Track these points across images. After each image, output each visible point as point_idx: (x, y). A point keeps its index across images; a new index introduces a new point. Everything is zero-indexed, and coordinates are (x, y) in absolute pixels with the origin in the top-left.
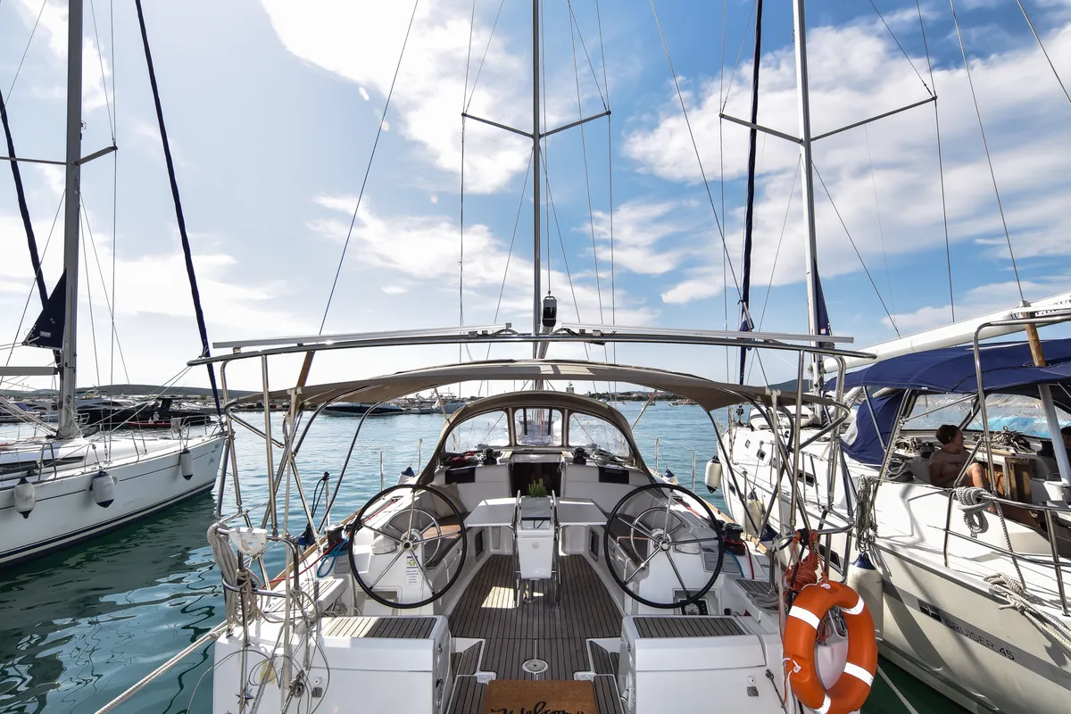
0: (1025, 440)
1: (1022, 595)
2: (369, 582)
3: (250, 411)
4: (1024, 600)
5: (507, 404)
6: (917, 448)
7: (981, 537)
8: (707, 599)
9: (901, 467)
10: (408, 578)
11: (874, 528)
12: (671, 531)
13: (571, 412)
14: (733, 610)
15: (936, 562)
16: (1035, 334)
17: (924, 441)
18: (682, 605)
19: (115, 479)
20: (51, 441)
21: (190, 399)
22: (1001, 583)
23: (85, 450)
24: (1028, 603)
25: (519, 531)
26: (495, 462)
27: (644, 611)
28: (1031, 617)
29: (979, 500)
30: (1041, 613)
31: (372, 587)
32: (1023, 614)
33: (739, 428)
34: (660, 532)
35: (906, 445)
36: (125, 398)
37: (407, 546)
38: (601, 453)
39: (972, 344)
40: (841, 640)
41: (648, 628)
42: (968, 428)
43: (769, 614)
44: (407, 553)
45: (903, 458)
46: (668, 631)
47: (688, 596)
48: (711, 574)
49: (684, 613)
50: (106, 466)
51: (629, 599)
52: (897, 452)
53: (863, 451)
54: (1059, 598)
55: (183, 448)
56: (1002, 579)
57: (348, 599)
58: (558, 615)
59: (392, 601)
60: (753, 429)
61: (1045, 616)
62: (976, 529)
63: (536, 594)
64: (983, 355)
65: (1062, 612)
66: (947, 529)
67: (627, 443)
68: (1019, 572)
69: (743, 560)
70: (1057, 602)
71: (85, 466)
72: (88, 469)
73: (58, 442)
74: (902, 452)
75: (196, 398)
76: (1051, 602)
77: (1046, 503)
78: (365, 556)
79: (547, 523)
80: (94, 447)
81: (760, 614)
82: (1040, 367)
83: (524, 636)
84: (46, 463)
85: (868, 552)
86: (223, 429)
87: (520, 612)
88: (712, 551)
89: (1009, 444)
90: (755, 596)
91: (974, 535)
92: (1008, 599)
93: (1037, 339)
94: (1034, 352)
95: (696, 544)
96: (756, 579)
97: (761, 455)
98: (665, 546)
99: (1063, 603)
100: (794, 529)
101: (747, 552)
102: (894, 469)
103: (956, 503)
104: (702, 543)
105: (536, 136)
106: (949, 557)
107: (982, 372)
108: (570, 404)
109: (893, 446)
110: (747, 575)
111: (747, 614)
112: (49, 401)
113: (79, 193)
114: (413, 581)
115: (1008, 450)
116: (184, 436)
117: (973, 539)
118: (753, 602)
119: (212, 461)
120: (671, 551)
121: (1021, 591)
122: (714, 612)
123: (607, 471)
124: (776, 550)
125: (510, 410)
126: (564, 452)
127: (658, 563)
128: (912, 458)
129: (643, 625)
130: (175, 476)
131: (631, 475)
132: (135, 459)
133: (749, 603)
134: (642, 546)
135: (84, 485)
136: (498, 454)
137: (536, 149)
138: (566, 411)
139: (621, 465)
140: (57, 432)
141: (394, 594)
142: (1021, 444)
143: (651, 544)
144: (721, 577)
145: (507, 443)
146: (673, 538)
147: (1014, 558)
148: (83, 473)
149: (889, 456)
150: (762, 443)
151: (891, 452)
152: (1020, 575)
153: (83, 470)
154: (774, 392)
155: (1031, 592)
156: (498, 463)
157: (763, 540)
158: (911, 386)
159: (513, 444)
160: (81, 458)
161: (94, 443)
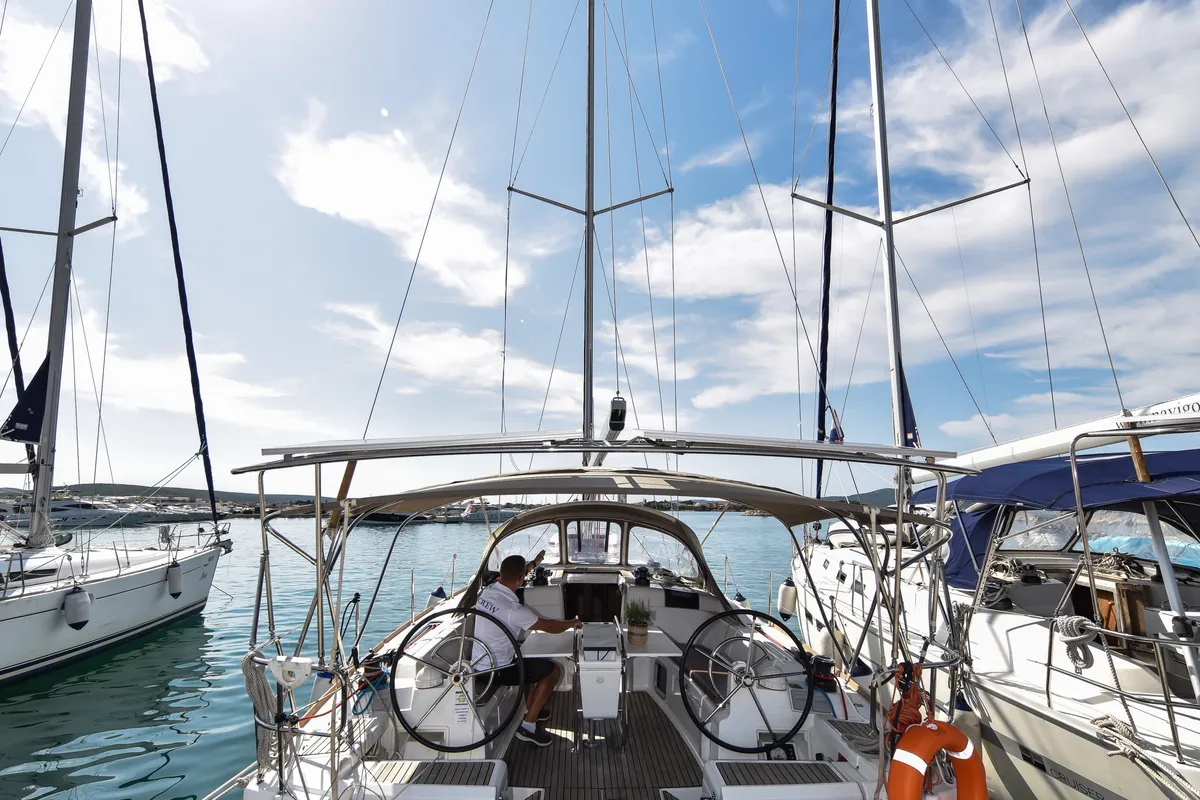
0: (1137, 563)
1: (1133, 739)
2: (412, 722)
3: (247, 517)
4: (1135, 745)
5: (557, 515)
6: (1017, 571)
7: (1086, 673)
8: (795, 743)
9: (999, 593)
10: (457, 716)
11: (969, 662)
12: (755, 665)
13: (631, 526)
14: (826, 755)
15: (1038, 701)
16: (1137, 445)
17: (1024, 564)
18: (767, 749)
19: (91, 596)
20: (20, 550)
21: (177, 501)
22: (1110, 726)
23: (59, 561)
24: (1139, 748)
25: (581, 663)
26: (545, 582)
27: (725, 755)
28: (1142, 764)
29: (1082, 631)
30: (1152, 760)
31: (416, 728)
32: (1134, 761)
33: (815, 546)
34: (741, 664)
35: (1004, 568)
36: (101, 499)
37: (457, 679)
38: (666, 573)
39: (1069, 455)
40: (950, 788)
41: (735, 775)
42: (1074, 549)
43: (867, 758)
44: (457, 687)
45: (1001, 582)
46: (756, 777)
47: (774, 739)
48: (799, 714)
49: (769, 758)
50: (81, 580)
51: (706, 742)
52: (994, 575)
53: (957, 574)
54: (1173, 744)
55: (172, 560)
56: (1110, 721)
57: (388, 741)
58: (625, 762)
59: (438, 743)
60: (832, 547)
61: (1157, 763)
62: (1080, 664)
63: (597, 738)
64: (1080, 467)
65: (1177, 759)
66: (1049, 664)
67: (695, 562)
68: (1129, 714)
69: (834, 698)
70: (1170, 747)
71: (58, 580)
72: (61, 584)
73: (29, 551)
74: (1000, 575)
75: (184, 501)
76: (1164, 748)
77: (1158, 635)
78: (409, 690)
79: (612, 654)
80: (70, 559)
81: (857, 759)
82: (1143, 483)
83: (588, 785)
84: (13, 576)
85: (963, 691)
86: (218, 539)
87: (581, 757)
88: (800, 687)
89: (1121, 567)
90: (850, 739)
91: (1078, 670)
92: (1117, 745)
93: (1140, 452)
94: (1137, 466)
95: (782, 679)
96: (850, 720)
97: (842, 577)
98: (749, 681)
99: (1177, 748)
100: (896, 662)
101: (838, 690)
102: (990, 595)
103: (1058, 636)
104: (788, 678)
105: (590, 214)
106: (1051, 696)
107: (1081, 487)
108: (629, 518)
109: (987, 569)
110: (840, 716)
111: (842, 759)
112: (11, 502)
113: (70, 267)
114: (463, 719)
115: (1119, 574)
116: (173, 546)
117: (1077, 675)
118: (850, 746)
119: (204, 576)
120: (754, 687)
121: (1131, 735)
122: (804, 757)
123: (674, 594)
124: (877, 686)
125: (562, 522)
126: (623, 572)
127: (740, 700)
128: (1011, 583)
129: (728, 771)
130: (160, 594)
131: (701, 600)
132: (115, 573)
133: (844, 747)
134: (722, 681)
135: (54, 603)
136: (550, 574)
137: (590, 229)
138: (626, 524)
139: (688, 587)
140: (27, 540)
141: (440, 735)
142: (1134, 568)
143: (732, 678)
144: (811, 716)
145: (557, 560)
146: (756, 673)
147: (1123, 697)
148: (54, 589)
149: (984, 580)
150: (842, 563)
151: (985, 575)
152: (1130, 716)
153: (55, 585)
154: (873, 510)
155: (1144, 737)
156: (550, 584)
157: (854, 675)
158: (1007, 501)
159: (564, 561)
160: (52, 571)
161: (70, 554)
